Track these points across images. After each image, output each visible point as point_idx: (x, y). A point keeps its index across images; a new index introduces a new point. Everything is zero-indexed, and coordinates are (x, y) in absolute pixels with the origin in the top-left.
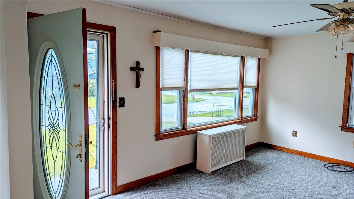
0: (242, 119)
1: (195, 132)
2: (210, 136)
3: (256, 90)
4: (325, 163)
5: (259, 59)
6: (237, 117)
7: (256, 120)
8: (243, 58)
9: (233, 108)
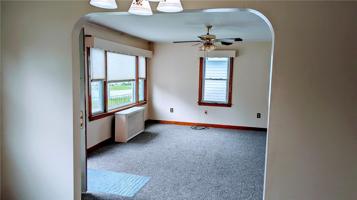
0: (138, 103)
1: (113, 113)
2: (126, 115)
3: (145, 81)
4: (191, 126)
5: (146, 58)
6: (135, 102)
7: (146, 103)
8: (137, 57)
9: (132, 94)
